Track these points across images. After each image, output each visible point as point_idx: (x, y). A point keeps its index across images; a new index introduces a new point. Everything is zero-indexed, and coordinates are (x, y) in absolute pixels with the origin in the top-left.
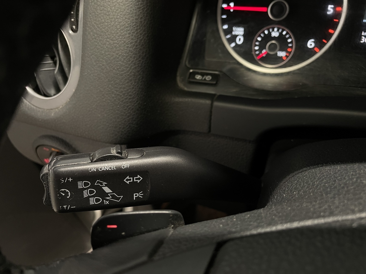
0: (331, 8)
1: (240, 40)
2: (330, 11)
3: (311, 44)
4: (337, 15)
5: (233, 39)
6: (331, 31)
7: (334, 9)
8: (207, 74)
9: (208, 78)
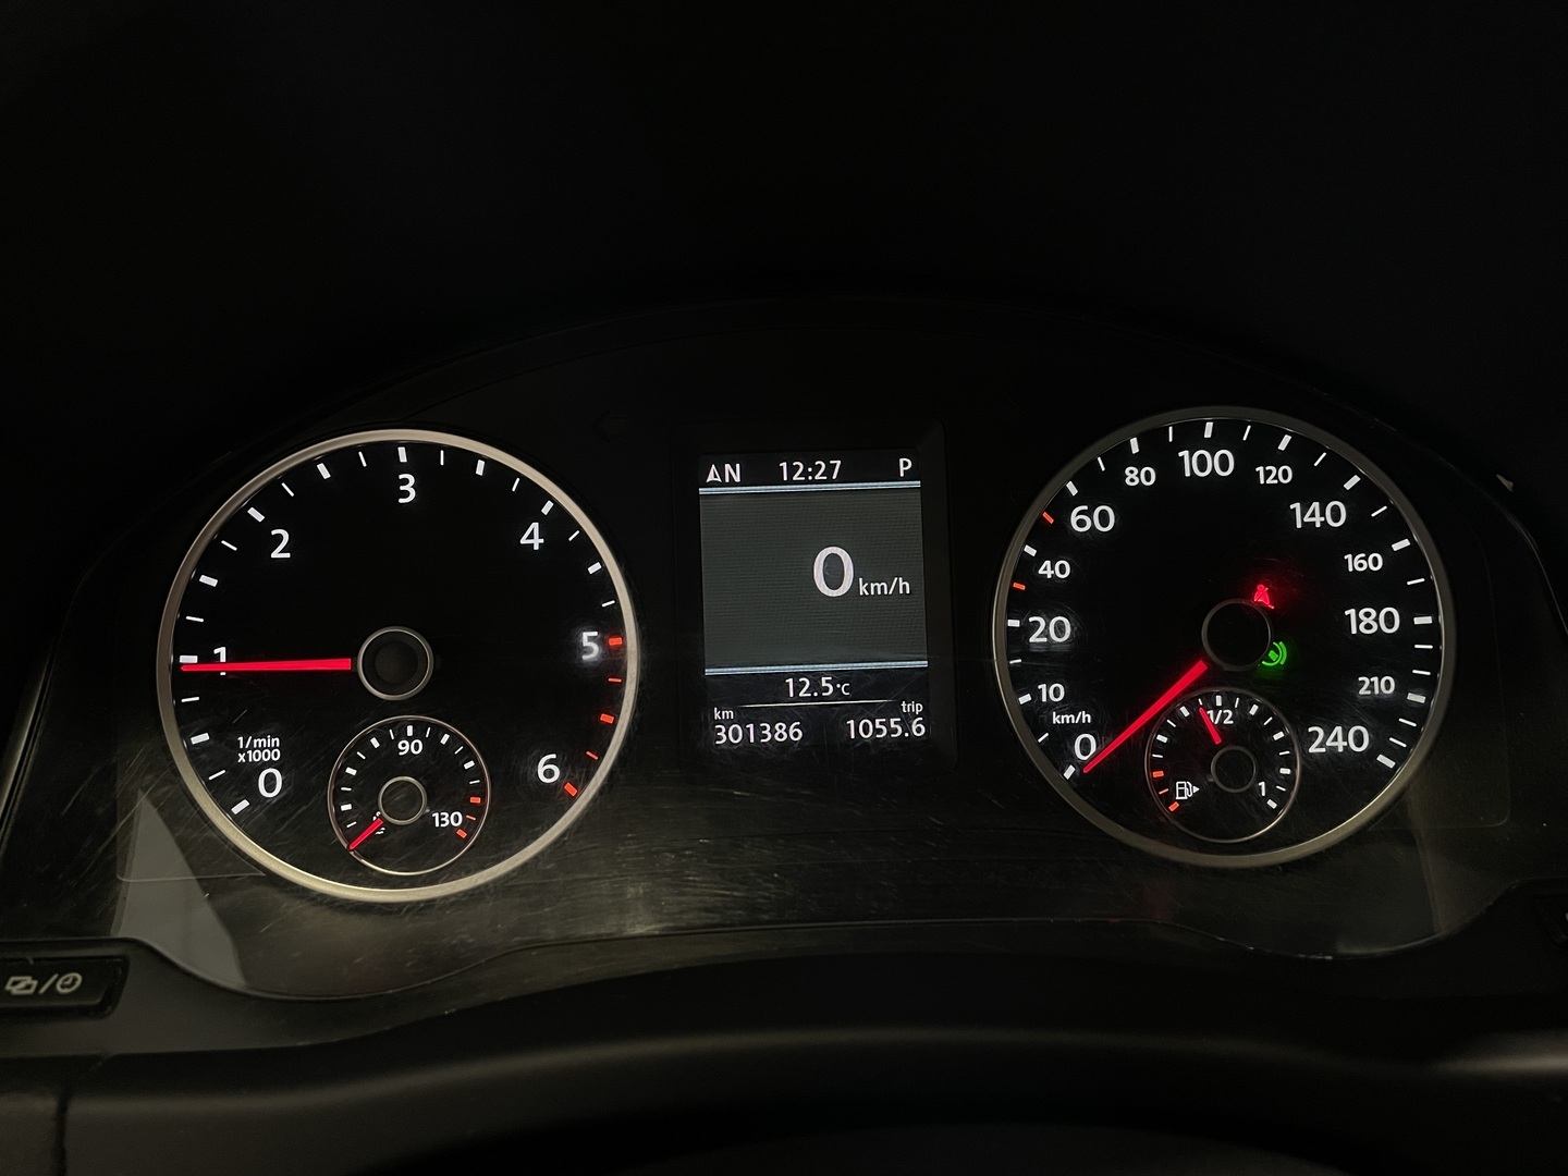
0: (591, 639)
1: (272, 786)
2: (589, 651)
3: (547, 770)
4: (613, 662)
5: (240, 782)
6: (606, 718)
7: (601, 642)
8: (64, 967)
9: (67, 983)
